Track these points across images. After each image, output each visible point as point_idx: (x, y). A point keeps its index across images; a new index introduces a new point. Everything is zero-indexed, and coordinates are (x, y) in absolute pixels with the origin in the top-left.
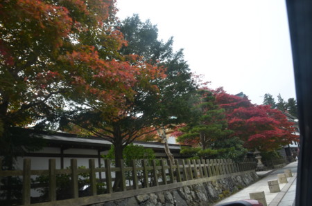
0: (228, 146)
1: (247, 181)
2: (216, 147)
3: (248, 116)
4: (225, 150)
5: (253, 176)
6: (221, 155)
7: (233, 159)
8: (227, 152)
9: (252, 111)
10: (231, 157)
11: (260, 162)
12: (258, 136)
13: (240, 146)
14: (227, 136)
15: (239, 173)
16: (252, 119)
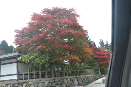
0: (93, 65)
1: (98, 78)
2: (89, 65)
3: (100, 55)
4: (92, 67)
5: (99, 76)
6: (91, 68)
7: (95, 70)
8: (93, 67)
9: (101, 53)
10: (94, 69)
11: (100, 72)
12: (103, 62)
13: (97, 66)
14: (93, 62)
15: (96, 75)
16: (102, 57)
